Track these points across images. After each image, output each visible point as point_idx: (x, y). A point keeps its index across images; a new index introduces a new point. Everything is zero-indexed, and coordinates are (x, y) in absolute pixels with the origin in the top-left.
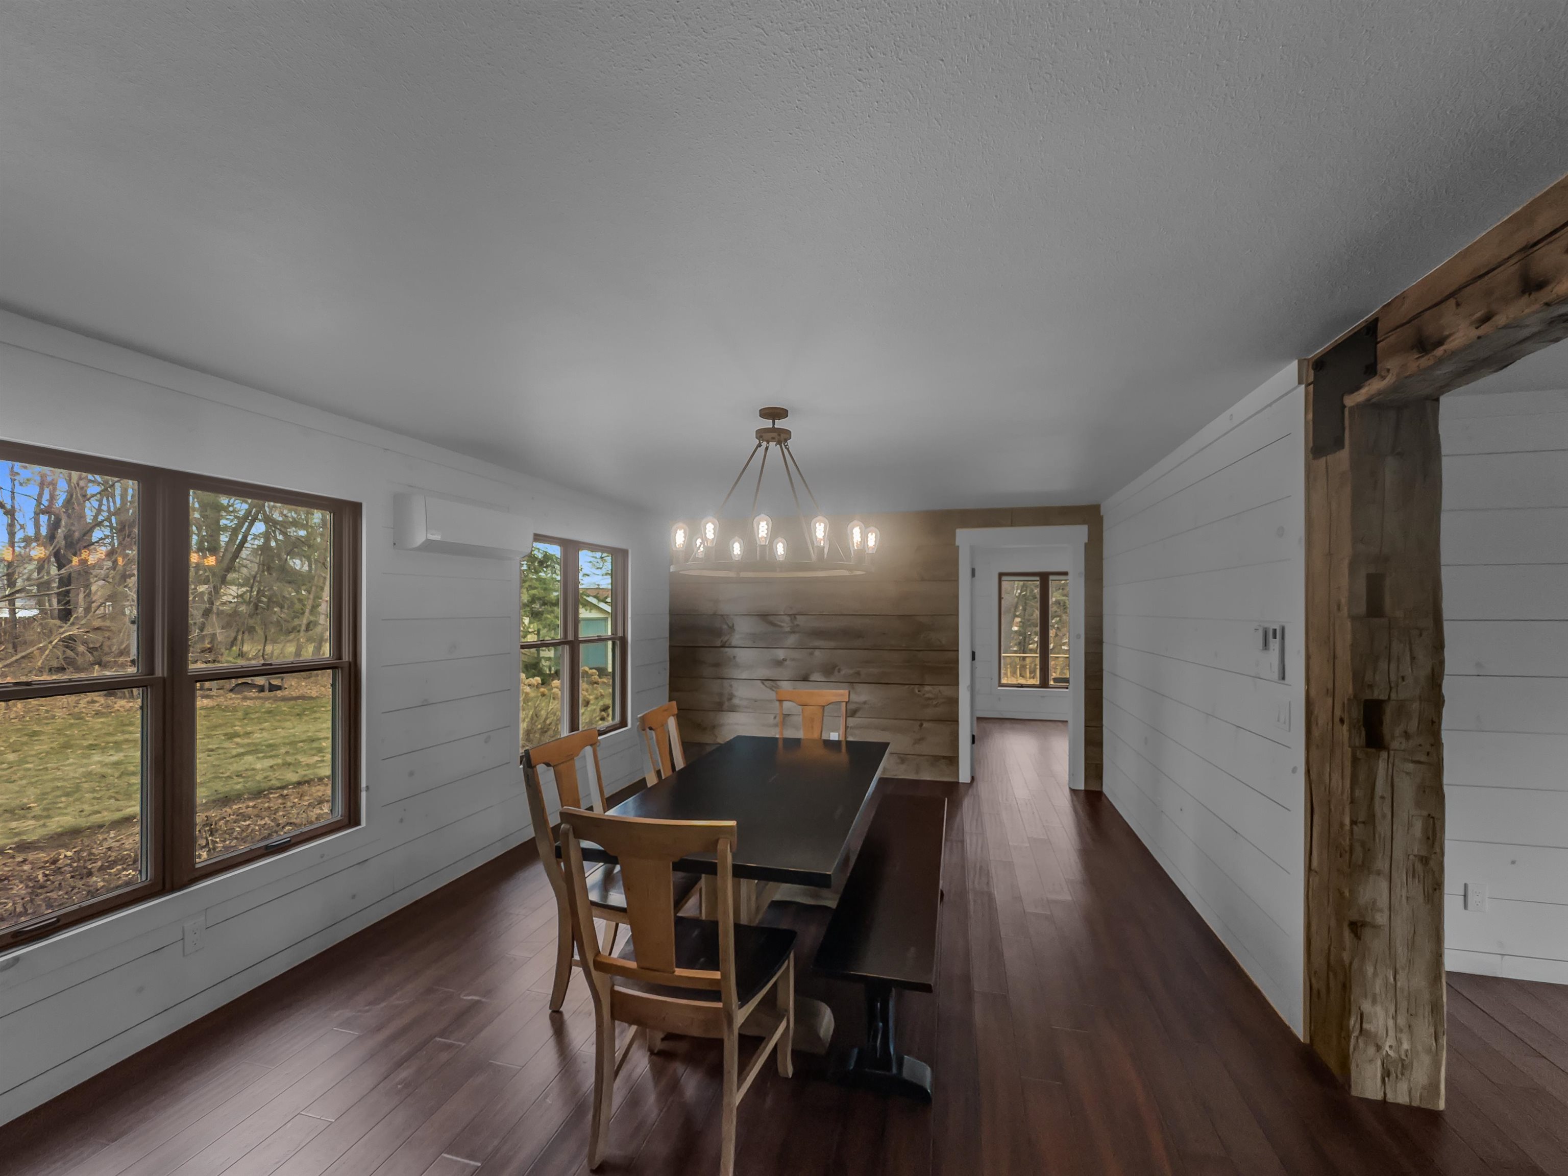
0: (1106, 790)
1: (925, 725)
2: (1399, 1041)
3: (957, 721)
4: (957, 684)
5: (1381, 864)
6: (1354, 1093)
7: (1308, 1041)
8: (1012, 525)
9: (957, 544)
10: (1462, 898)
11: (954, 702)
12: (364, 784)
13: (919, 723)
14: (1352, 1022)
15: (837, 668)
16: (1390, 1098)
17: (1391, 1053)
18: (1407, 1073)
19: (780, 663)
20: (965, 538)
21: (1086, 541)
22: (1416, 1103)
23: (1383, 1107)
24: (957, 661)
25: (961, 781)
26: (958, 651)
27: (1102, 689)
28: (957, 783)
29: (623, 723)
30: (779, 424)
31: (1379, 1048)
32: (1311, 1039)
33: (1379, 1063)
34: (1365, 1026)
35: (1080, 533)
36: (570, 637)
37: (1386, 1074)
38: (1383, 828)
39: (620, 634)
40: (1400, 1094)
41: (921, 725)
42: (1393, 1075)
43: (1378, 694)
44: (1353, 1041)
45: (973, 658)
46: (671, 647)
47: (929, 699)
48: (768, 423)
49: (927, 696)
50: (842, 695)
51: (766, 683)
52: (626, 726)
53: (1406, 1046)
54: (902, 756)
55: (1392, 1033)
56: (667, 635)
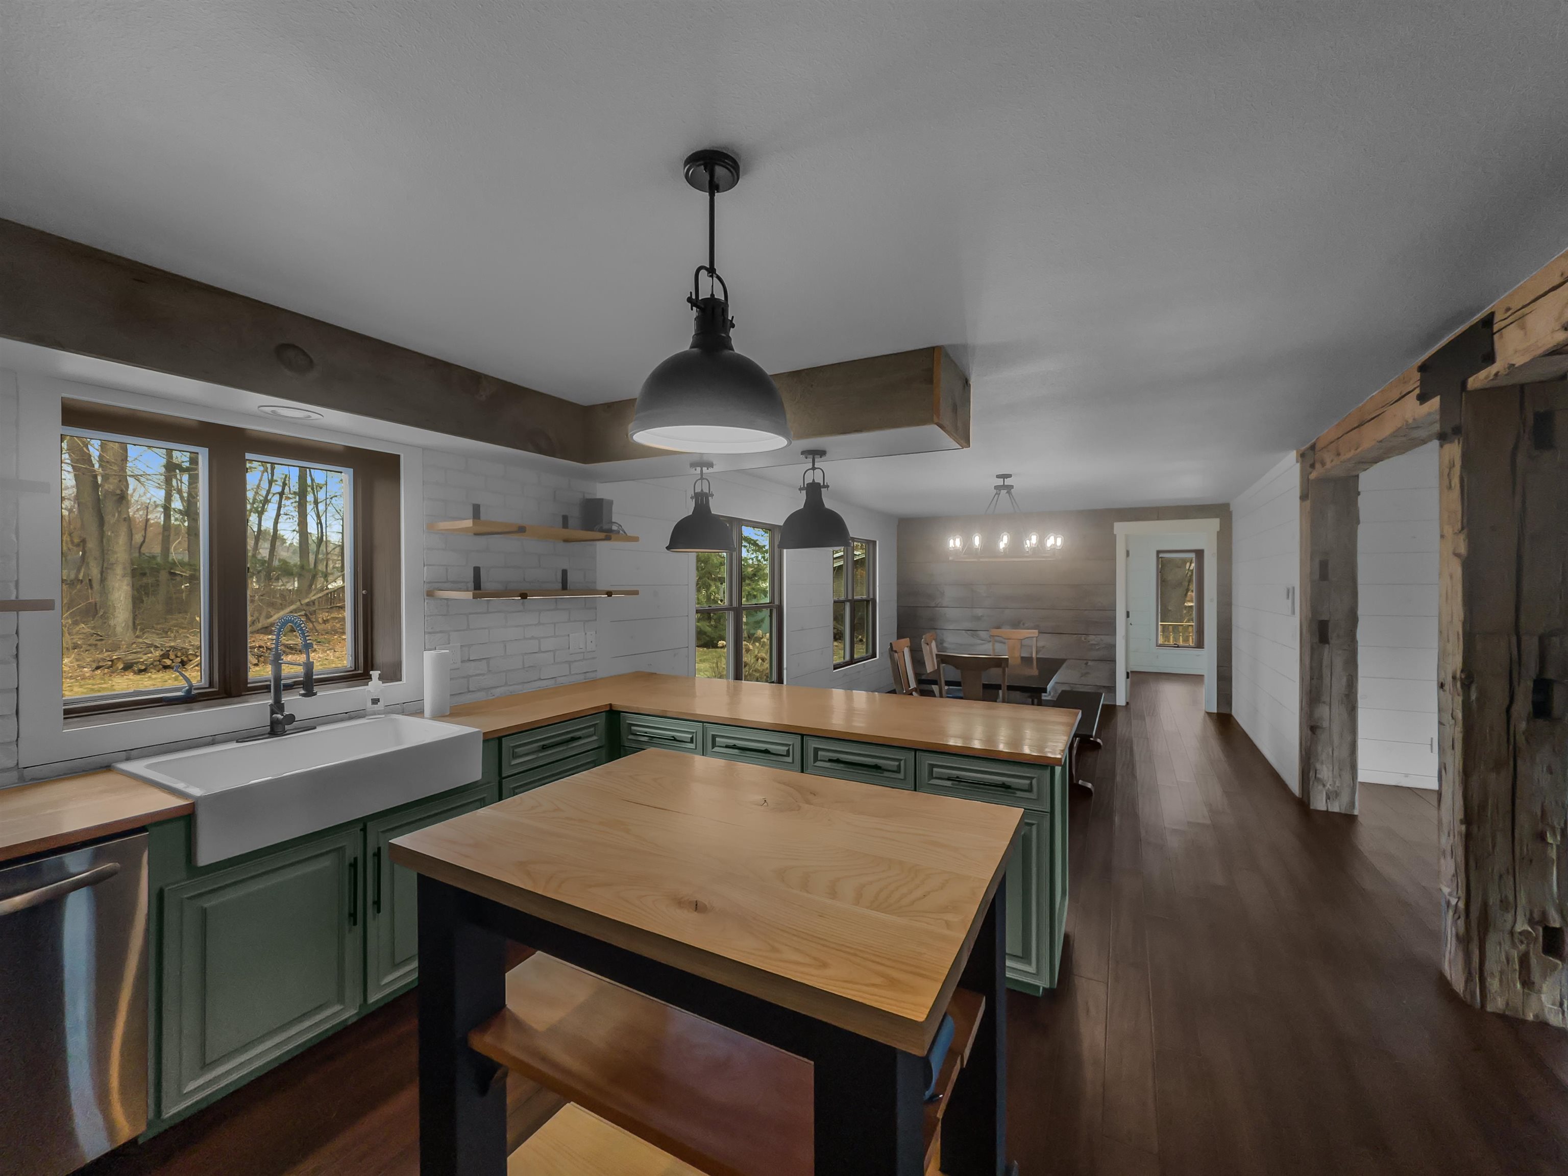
0: (1234, 713)
1: (1090, 663)
2: (1335, 783)
3: (1115, 661)
4: (1114, 633)
5: (1326, 698)
6: (1312, 808)
7: (1301, 797)
8: (1158, 519)
9: (1115, 533)
10: (1430, 746)
11: (1113, 647)
12: (785, 666)
13: (1085, 662)
14: (1311, 774)
15: (1022, 623)
16: (1330, 810)
17: (1330, 788)
18: (1338, 798)
19: (978, 618)
20: (1121, 529)
21: (1218, 530)
22: (1343, 812)
23: (1327, 813)
24: (1114, 618)
25: (1117, 704)
26: (1115, 610)
27: (1231, 639)
28: (1115, 706)
29: (874, 656)
30: (1008, 482)
31: (1324, 786)
32: (1302, 796)
33: (1325, 793)
34: (1318, 775)
35: (1213, 524)
36: (850, 598)
37: (1328, 798)
38: (1327, 680)
39: (871, 597)
40: (1335, 808)
41: (1086, 664)
42: (1331, 799)
43: (1324, 617)
44: (1311, 783)
45: (1128, 616)
46: (898, 606)
47: (1092, 644)
48: (1000, 482)
49: (1091, 642)
50: (1034, 633)
51: (969, 632)
52: (876, 657)
53: (1338, 784)
54: (1072, 685)
55: (1331, 779)
56: (896, 598)
